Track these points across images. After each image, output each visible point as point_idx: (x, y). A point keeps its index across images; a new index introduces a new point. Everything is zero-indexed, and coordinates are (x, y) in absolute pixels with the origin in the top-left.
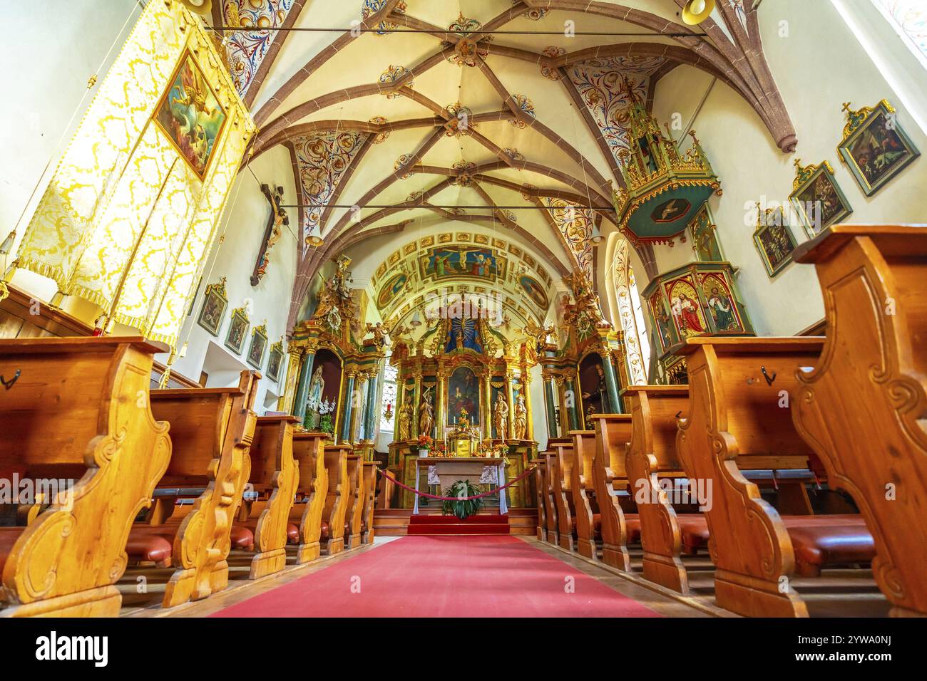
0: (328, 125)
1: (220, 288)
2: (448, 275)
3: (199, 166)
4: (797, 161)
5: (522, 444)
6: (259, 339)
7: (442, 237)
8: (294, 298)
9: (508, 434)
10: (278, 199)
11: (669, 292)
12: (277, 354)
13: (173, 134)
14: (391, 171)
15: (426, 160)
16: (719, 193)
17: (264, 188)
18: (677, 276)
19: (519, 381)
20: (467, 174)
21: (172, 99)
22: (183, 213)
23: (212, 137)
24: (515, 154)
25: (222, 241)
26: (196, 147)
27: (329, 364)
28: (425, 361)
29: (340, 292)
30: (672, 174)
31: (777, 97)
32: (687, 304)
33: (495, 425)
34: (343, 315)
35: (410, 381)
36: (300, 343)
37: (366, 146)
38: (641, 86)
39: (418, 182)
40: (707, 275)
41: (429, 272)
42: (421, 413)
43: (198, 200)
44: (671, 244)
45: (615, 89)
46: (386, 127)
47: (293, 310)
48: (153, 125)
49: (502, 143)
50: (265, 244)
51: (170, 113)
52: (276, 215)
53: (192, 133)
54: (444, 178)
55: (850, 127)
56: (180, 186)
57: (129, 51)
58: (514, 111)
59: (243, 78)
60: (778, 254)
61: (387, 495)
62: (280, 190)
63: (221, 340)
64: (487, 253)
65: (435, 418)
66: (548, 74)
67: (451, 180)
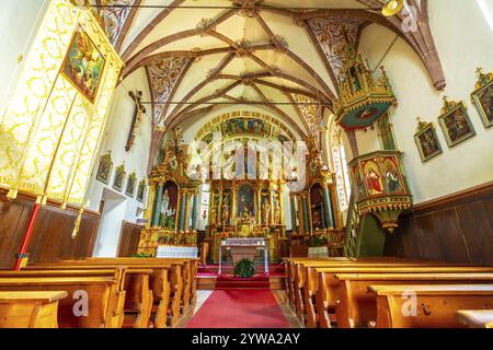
0: (167, 54)
1: (108, 157)
2: (238, 132)
3: (90, 95)
4: (445, 98)
5: (277, 227)
6: (131, 181)
7: (234, 114)
8: (150, 154)
9: (270, 222)
10: (139, 99)
11: (363, 166)
12: (142, 187)
13: (74, 79)
14: (205, 78)
15: (224, 72)
16: (396, 105)
17: (131, 94)
18: (369, 157)
19: (276, 192)
20: (248, 79)
21: (71, 59)
22: (82, 125)
23: (97, 75)
24: (276, 69)
25: (107, 135)
26: (88, 84)
27: (171, 188)
28: (224, 181)
29: (176, 148)
30: (368, 95)
31: (435, 54)
32: (373, 175)
33: (263, 217)
34: (178, 160)
35: (217, 192)
36: (156, 179)
37: (189, 64)
38: (353, 31)
39: (220, 84)
40: (385, 158)
41: (227, 131)
42: (222, 210)
43: (90, 115)
44: (366, 131)
45: (337, 33)
46: (201, 53)
47: (150, 160)
48: (60, 76)
49: (269, 62)
50: (133, 127)
51: (70, 66)
52: (139, 109)
53: (85, 75)
54: (235, 81)
55: (480, 83)
56: (80, 109)
57: (42, 33)
58: (276, 44)
59: (115, 31)
60: (428, 149)
61: (205, 256)
62: (140, 93)
63: (110, 186)
64: (259, 122)
65: (230, 212)
66: (297, 24)
67: (239, 82)
